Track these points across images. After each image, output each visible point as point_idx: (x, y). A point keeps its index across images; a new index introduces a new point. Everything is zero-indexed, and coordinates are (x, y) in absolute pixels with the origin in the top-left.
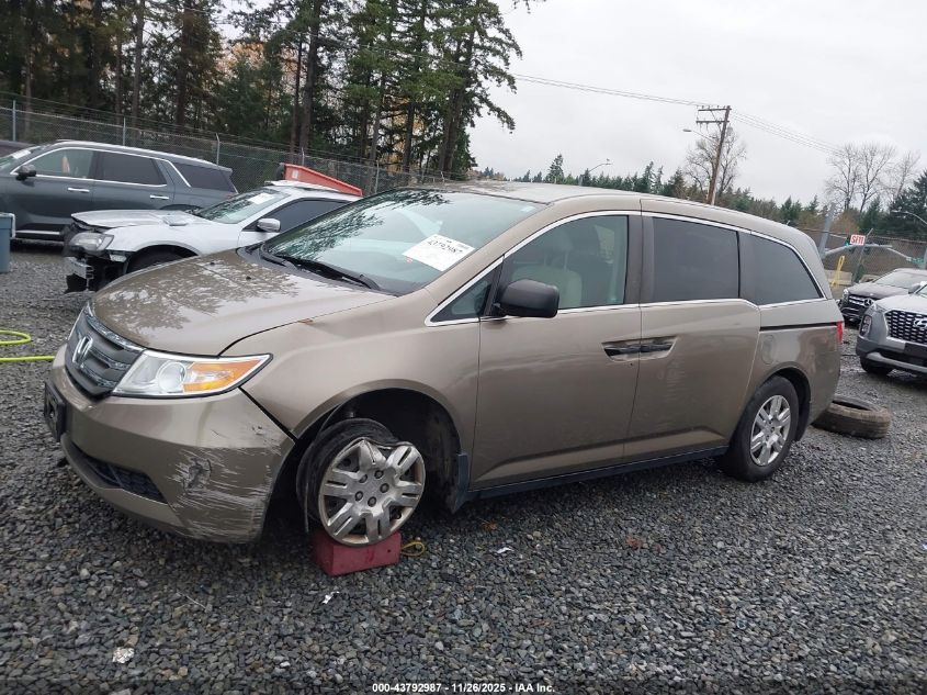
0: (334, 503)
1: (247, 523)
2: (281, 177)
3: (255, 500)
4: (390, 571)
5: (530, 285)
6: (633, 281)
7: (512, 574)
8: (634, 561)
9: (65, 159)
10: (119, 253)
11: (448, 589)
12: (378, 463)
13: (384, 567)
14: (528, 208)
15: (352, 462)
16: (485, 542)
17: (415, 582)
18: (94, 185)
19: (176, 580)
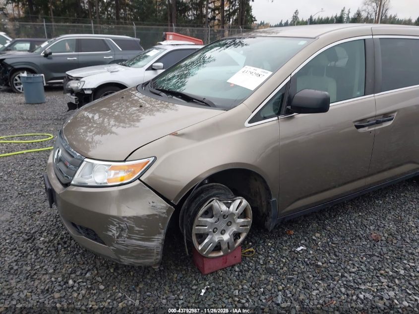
0: (201, 237)
1: (153, 256)
2: (164, 39)
3: (156, 243)
4: (237, 269)
5: (309, 92)
6: (370, 80)
7: (308, 265)
8: (379, 250)
9: (67, 44)
10: (89, 89)
11: (272, 279)
12: (225, 212)
13: (233, 266)
14: (302, 42)
15: (209, 213)
16: (289, 244)
17: (252, 274)
18: (78, 55)
19: (119, 282)
